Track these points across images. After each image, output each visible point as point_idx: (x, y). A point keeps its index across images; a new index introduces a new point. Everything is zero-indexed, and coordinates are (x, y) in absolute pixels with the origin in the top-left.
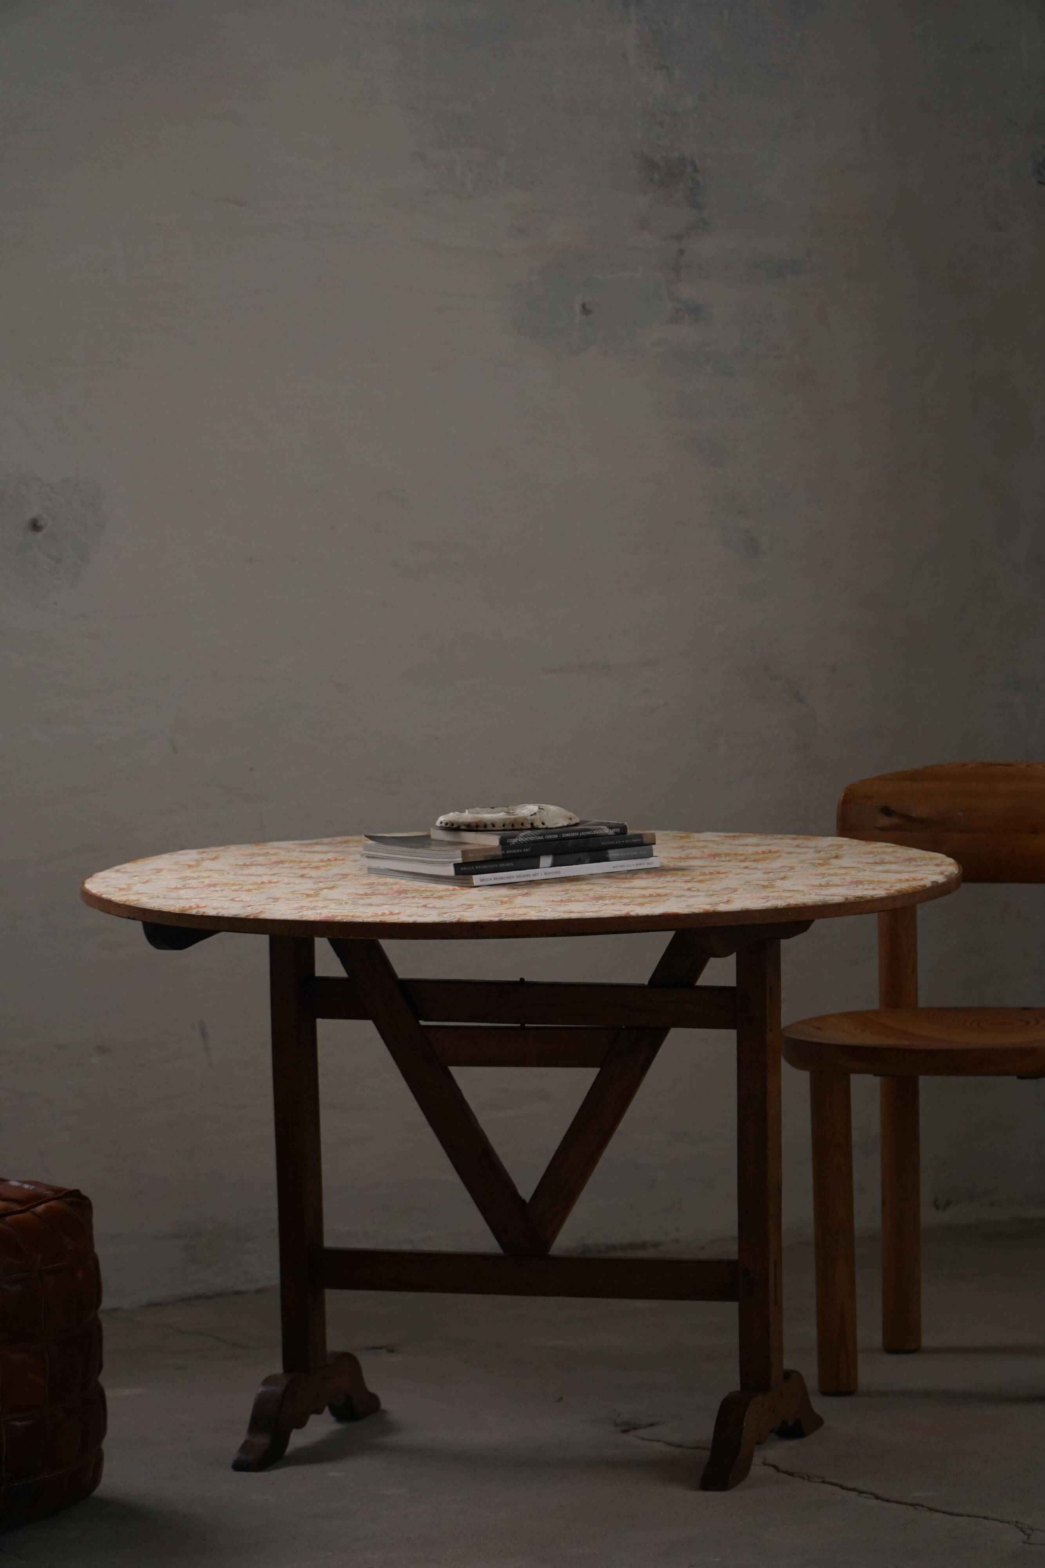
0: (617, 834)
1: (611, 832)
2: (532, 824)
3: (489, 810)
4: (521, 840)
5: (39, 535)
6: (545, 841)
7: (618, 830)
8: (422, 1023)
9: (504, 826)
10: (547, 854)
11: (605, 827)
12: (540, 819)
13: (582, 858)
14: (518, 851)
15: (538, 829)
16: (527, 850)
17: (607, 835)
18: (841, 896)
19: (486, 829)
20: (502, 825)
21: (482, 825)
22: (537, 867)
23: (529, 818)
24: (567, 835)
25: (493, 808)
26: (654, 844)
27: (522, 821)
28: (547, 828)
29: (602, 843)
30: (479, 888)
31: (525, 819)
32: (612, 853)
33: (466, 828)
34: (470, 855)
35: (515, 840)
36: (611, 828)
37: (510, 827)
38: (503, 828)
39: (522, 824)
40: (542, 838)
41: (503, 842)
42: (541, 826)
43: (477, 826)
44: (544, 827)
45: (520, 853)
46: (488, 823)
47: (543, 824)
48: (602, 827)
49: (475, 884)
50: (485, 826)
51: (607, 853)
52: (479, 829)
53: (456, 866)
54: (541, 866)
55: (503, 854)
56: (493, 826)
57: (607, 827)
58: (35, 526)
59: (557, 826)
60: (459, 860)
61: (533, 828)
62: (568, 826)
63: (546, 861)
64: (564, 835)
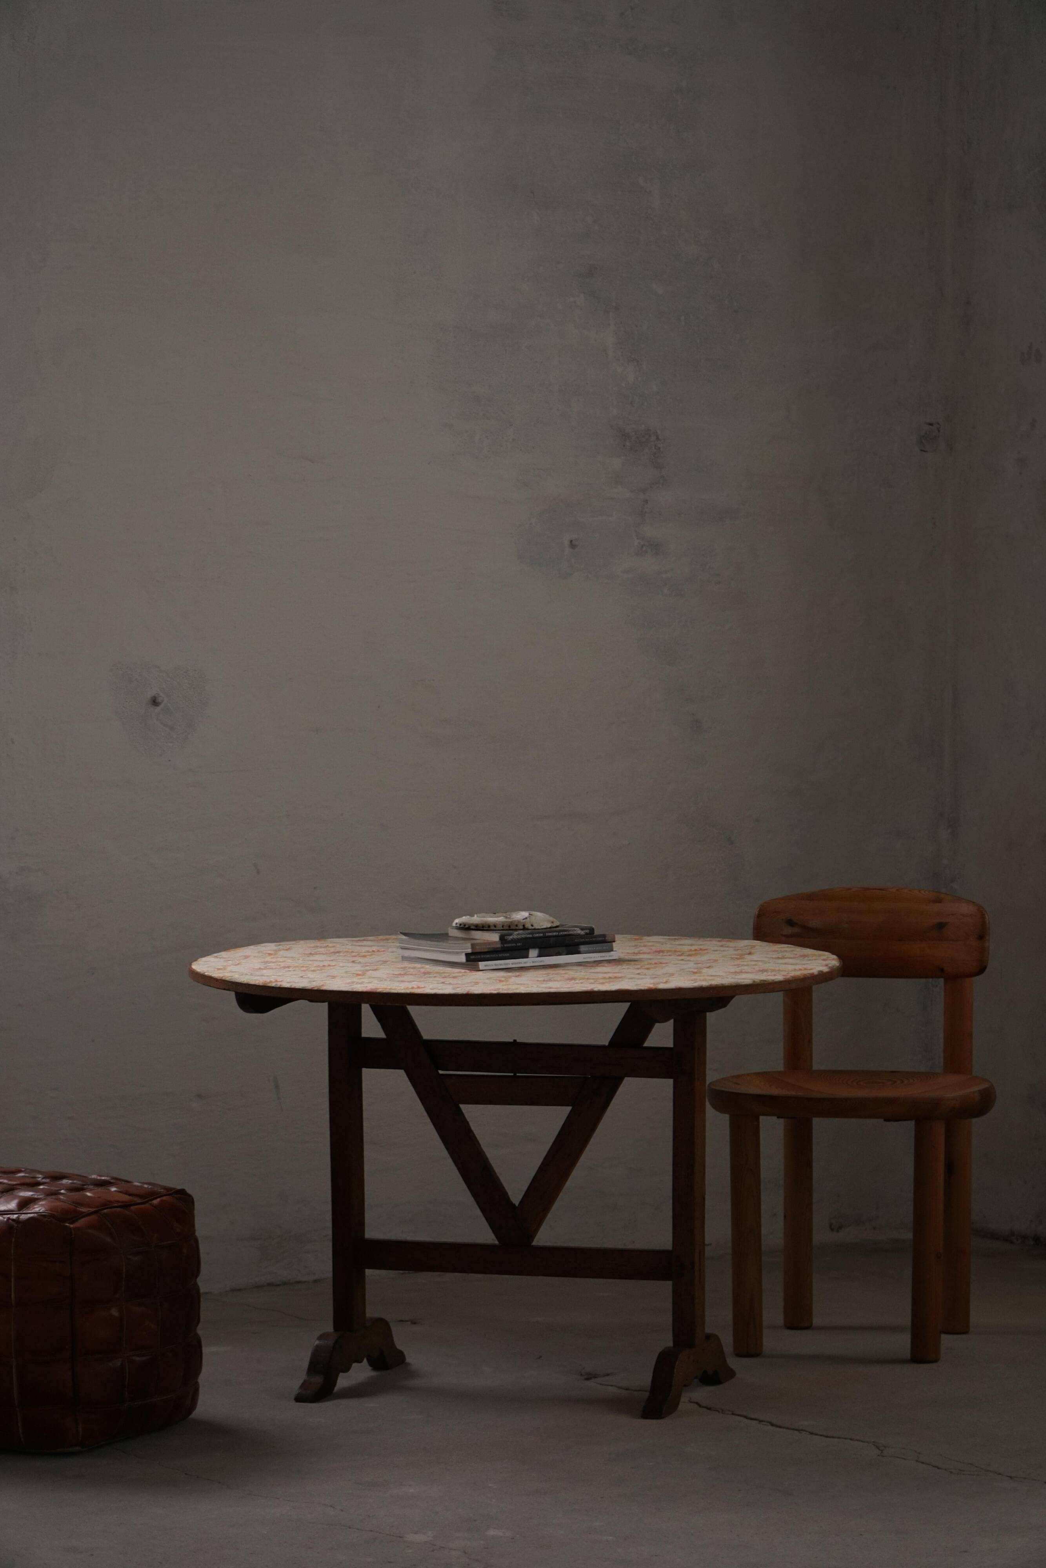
0: (587, 934)
1: (583, 933)
2: (524, 926)
3: (492, 915)
4: (515, 937)
5: (158, 709)
6: (533, 938)
7: (587, 931)
8: (441, 1072)
9: (503, 927)
10: (534, 947)
11: (578, 929)
12: (530, 922)
13: (561, 952)
14: (513, 945)
15: (528, 929)
16: (520, 944)
17: (579, 935)
18: (750, 979)
19: (489, 929)
20: (501, 926)
21: (487, 926)
22: (527, 957)
23: (522, 921)
24: (550, 934)
25: (495, 914)
26: (614, 942)
27: (516, 923)
28: (535, 929)
29: (576, 941)
30: (484, 972)
31: (519, 922)
32: (583, 948)
33: (475, 928)
34: (477, 947)
35: (511, 937)
36: (582, 929)
37: (507, 928)
38: (502, 928)
39: (517, 926)
40: (531, 936)
41: (502, 938)
42: (530, 927)
43: (483, 927)
44: (533, 928)
45: (514, 946)
46: (491, 924)
47: (532, 926)
48: (576, 929)
49: (481, 969)
50: (489, 926)
51: (579, 948)
52: (485, 928)
53: (467, 955)
54: (530, 956)
55: (502, 947)
56: (495, 926)
57: (580, 928)
58: (155, 702)
59: (542, 927)
60: (469, 951)
61: (524, 928)
62: (550, 928)
63: (533, 953)
64: (547, 934)
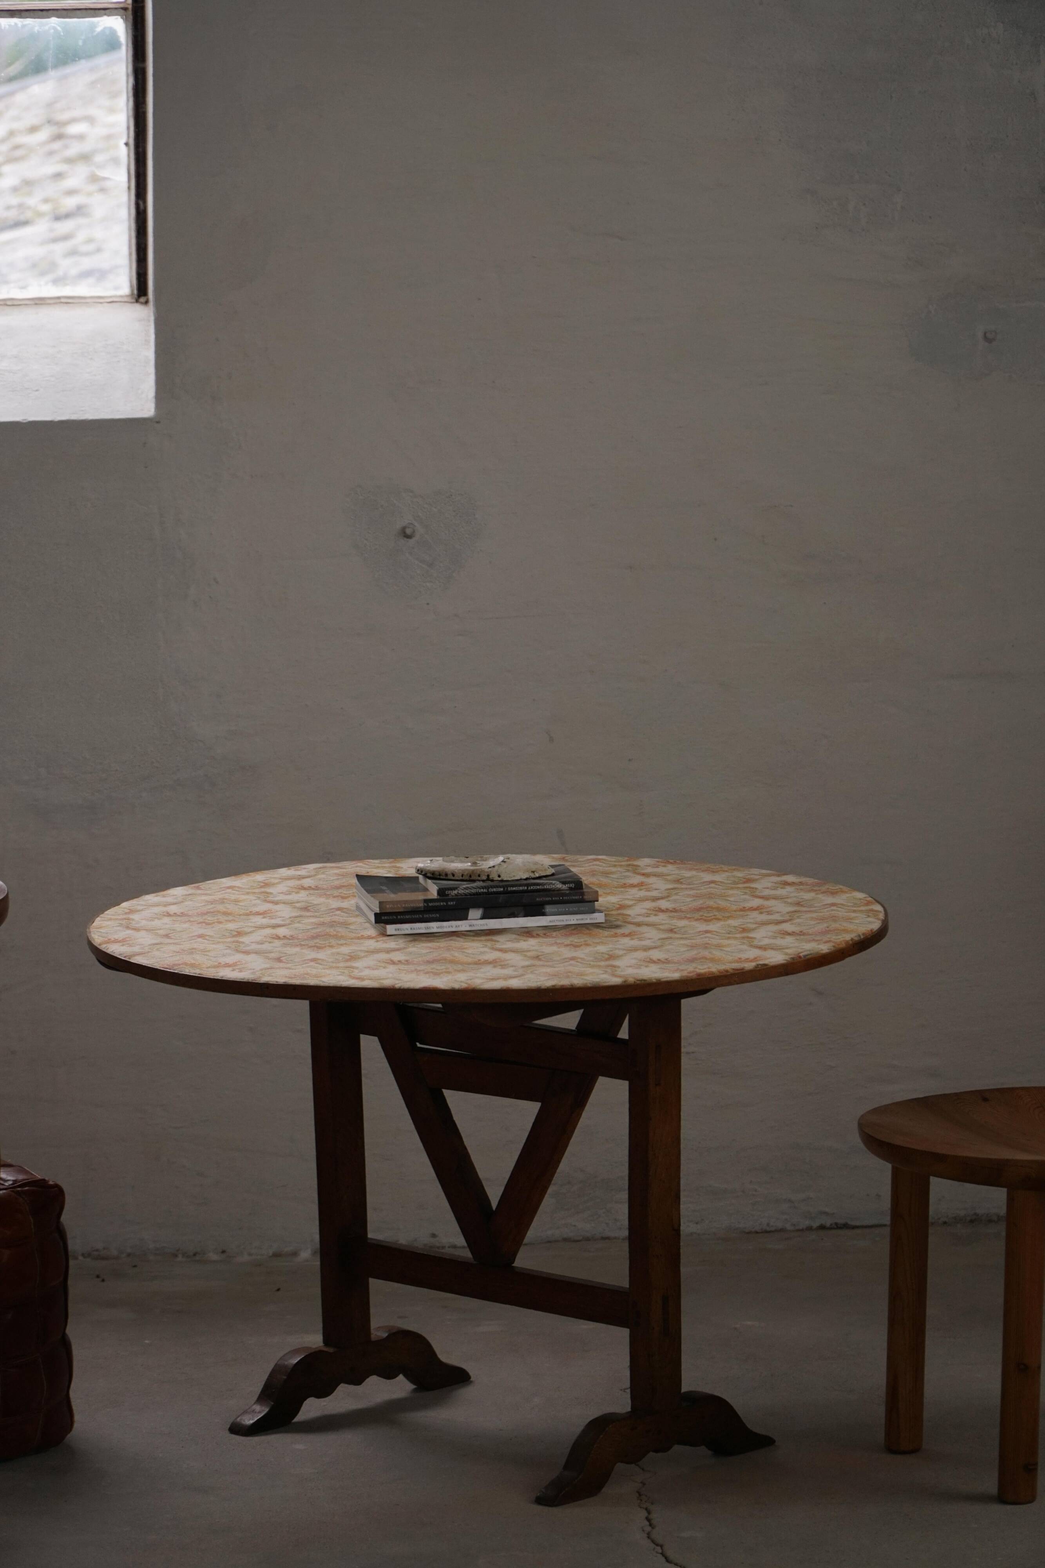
0: (570, 889)
1: (565, 887)
2: (488, 876)
3: (463, 859)
4: (461, 891)
5: (411, 542)
6: (488, 893)
7: (572, 885)
9: (462, 876)
10: (476, 906)
11: (558, 882)
12: (497, 871)
13: (516, 913)
14: (442, 904)
15: (492, 881)
16: (452, 903)
17: (559, 890)
19: (447, 878)
20: (461, 875)
21: (444, 874)
22: (466, 918)
23: (486, 870)
24: (514, 889)
25: (467, 858)
26: (597, 901)
27: (478, 872)
28: (502, 881)
29: (537, 899)
30: (393, 937)
31: (482, 871)
32: (548, 908)
33: (431, 876)
34: (388, 906)
35: (456, 892)
36: (564, 883)
37: (467, 878)
38: (461, 878)
39: (479, 876)
40: (485, 890)
41: (441, 892)
42: (497, 878)
43: (440, 875)
44: (499, 879)
45: (444, 905)
46: (449, 873)
47: (499, 876)
48: (554, 882)
49: (388, 933)
50: (446, 875)
51: (544, 908)
52: (441, 877)
53: (376, 915)
54: (469, 918)
55: (425, 906)
56: (453, 875)
57: (560, 882)
58: (405, 534)
59: (516, 878)
60: (378, 910)
61: (488, 878)
62: (527, 879)
63: (475, 913)
